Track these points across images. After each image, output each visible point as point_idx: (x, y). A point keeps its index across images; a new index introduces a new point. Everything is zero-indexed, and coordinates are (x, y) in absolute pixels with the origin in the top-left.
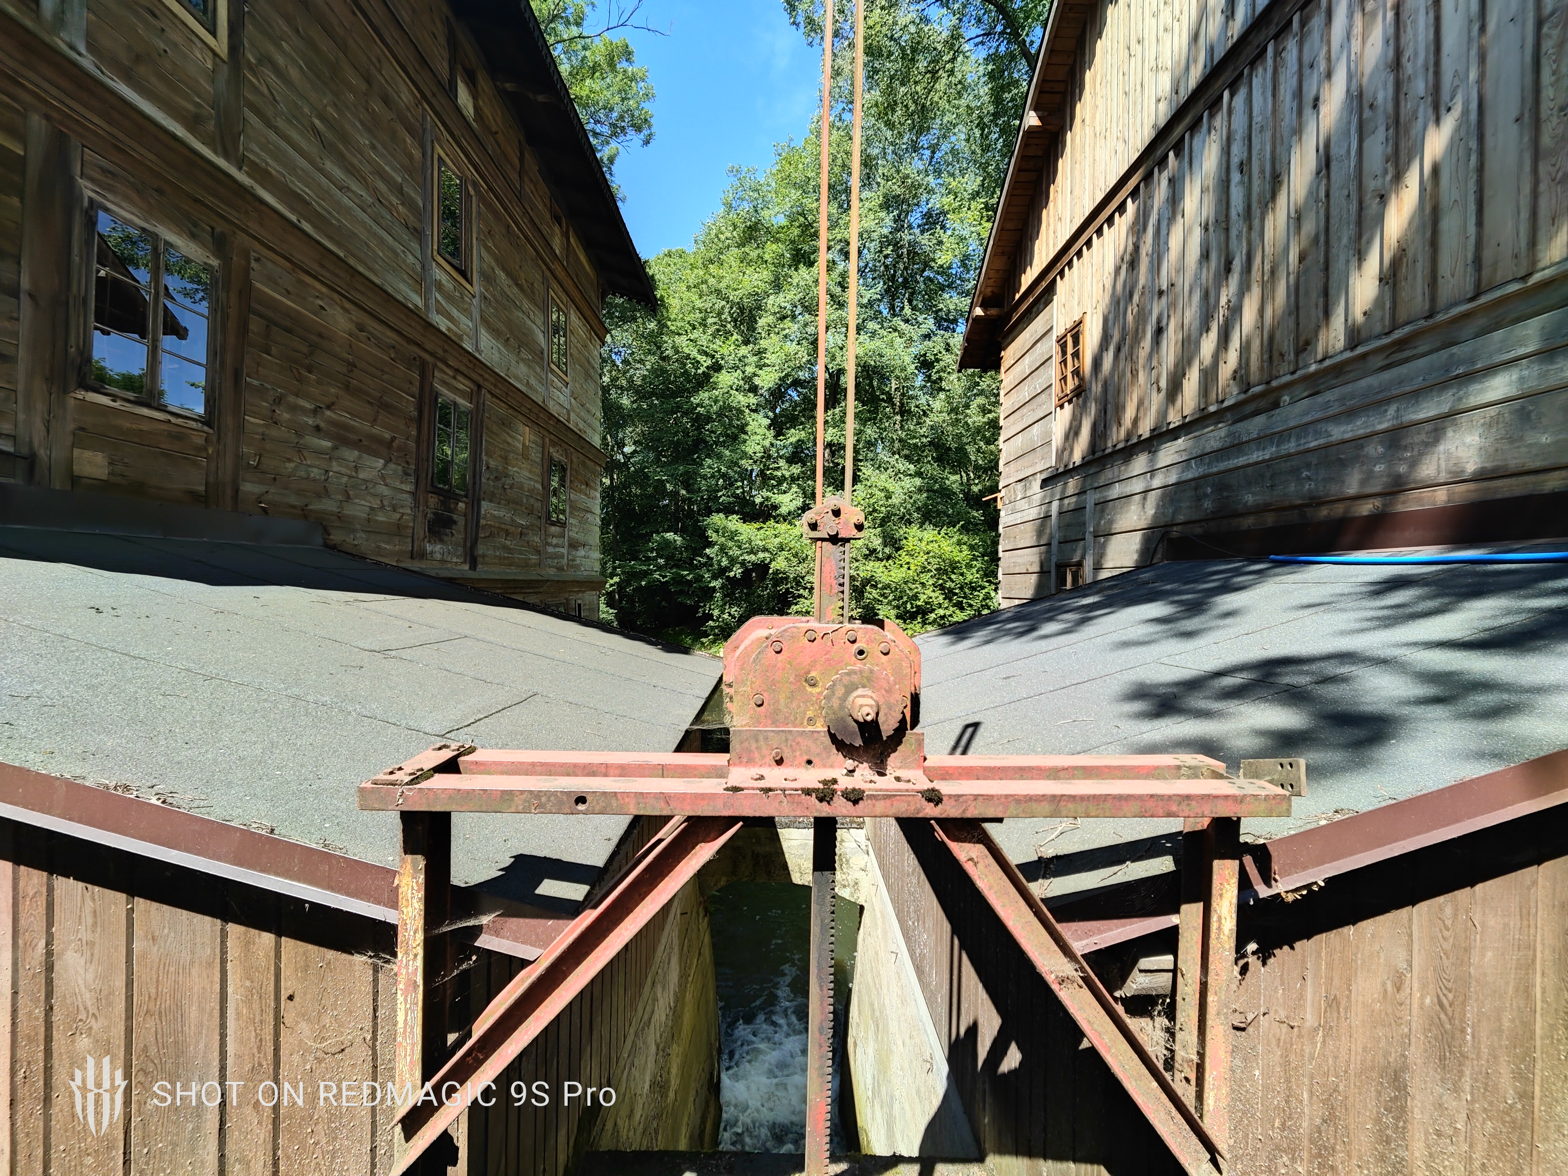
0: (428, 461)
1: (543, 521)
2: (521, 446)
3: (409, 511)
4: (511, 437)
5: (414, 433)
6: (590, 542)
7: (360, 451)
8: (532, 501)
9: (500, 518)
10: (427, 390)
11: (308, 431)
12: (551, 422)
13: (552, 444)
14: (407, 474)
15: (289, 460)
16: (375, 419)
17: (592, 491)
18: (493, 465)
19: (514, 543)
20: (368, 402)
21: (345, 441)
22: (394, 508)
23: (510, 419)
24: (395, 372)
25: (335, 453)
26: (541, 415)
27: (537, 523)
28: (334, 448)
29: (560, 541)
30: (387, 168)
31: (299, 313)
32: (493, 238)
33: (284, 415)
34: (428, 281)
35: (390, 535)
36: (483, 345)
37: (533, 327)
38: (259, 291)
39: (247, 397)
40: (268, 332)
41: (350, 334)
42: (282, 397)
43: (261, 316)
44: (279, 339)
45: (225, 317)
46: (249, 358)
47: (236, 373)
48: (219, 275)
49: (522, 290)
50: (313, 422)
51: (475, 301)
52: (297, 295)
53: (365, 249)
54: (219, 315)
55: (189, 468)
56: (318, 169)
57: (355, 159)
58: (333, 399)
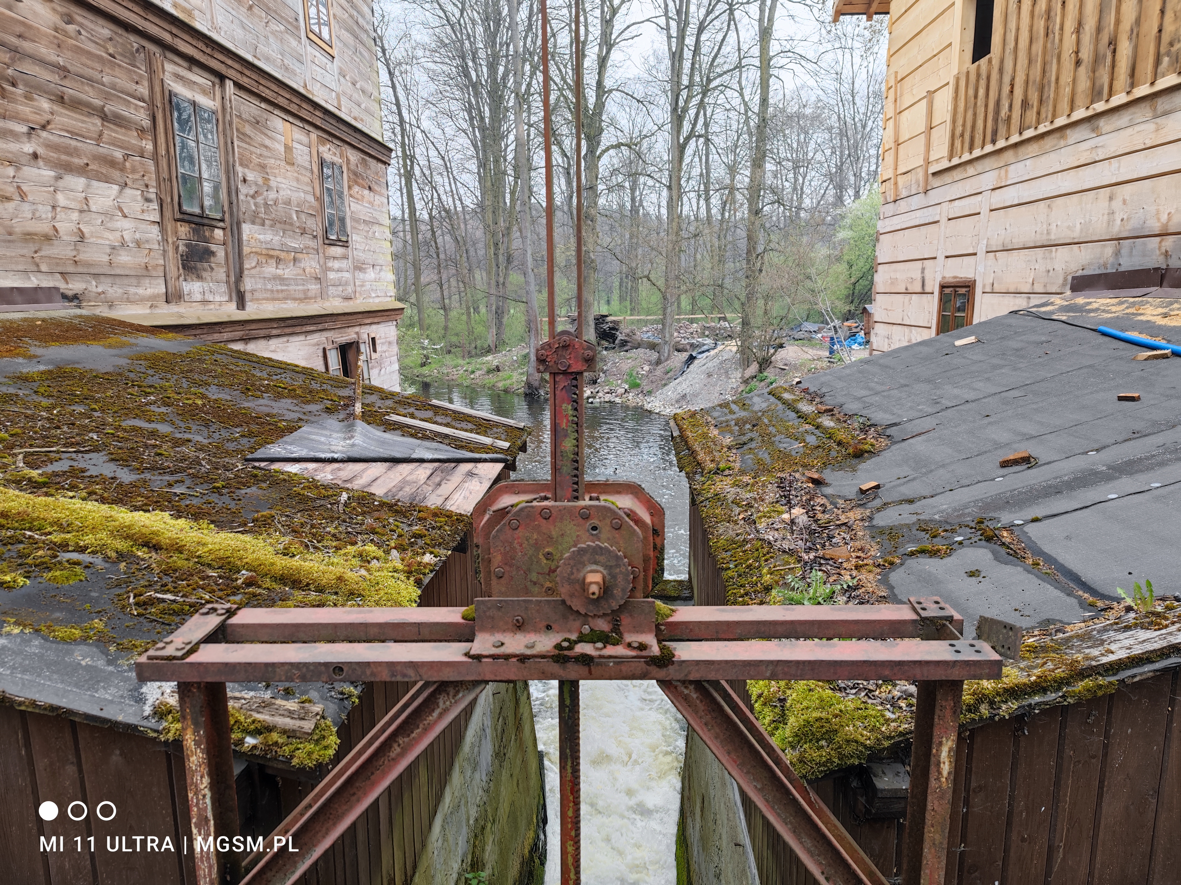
0: (170, 180)
1: (320, 241)
2: (282, 149)
3: (156, 246)
4: (269, 138)
5: (150, 147)
6: (380, 262)
7: (88, 178)
8: (303, 216)
9: (266, 243)
10: (157, 89)
11: (24, 160)
12: (318, 113)
13: (322, 141)
14: (148, 200)
15: (8, 199)
16: (100, 135)
17: (377, 197)
18: (250, 177)
19: (288, 272)
20: (90, 114)
21: (69, 168)
22: (138, 244)
23: (265, 115)
24: (117, 71)
25: (61, 184)
26: (304, 105)
27: (312, 244)
28: (59, 178)
29: (343, 264)
35: (139, 277)
36: (220, 20)
41: (56, 30)
50: (29, 148)
58: (47, 116)
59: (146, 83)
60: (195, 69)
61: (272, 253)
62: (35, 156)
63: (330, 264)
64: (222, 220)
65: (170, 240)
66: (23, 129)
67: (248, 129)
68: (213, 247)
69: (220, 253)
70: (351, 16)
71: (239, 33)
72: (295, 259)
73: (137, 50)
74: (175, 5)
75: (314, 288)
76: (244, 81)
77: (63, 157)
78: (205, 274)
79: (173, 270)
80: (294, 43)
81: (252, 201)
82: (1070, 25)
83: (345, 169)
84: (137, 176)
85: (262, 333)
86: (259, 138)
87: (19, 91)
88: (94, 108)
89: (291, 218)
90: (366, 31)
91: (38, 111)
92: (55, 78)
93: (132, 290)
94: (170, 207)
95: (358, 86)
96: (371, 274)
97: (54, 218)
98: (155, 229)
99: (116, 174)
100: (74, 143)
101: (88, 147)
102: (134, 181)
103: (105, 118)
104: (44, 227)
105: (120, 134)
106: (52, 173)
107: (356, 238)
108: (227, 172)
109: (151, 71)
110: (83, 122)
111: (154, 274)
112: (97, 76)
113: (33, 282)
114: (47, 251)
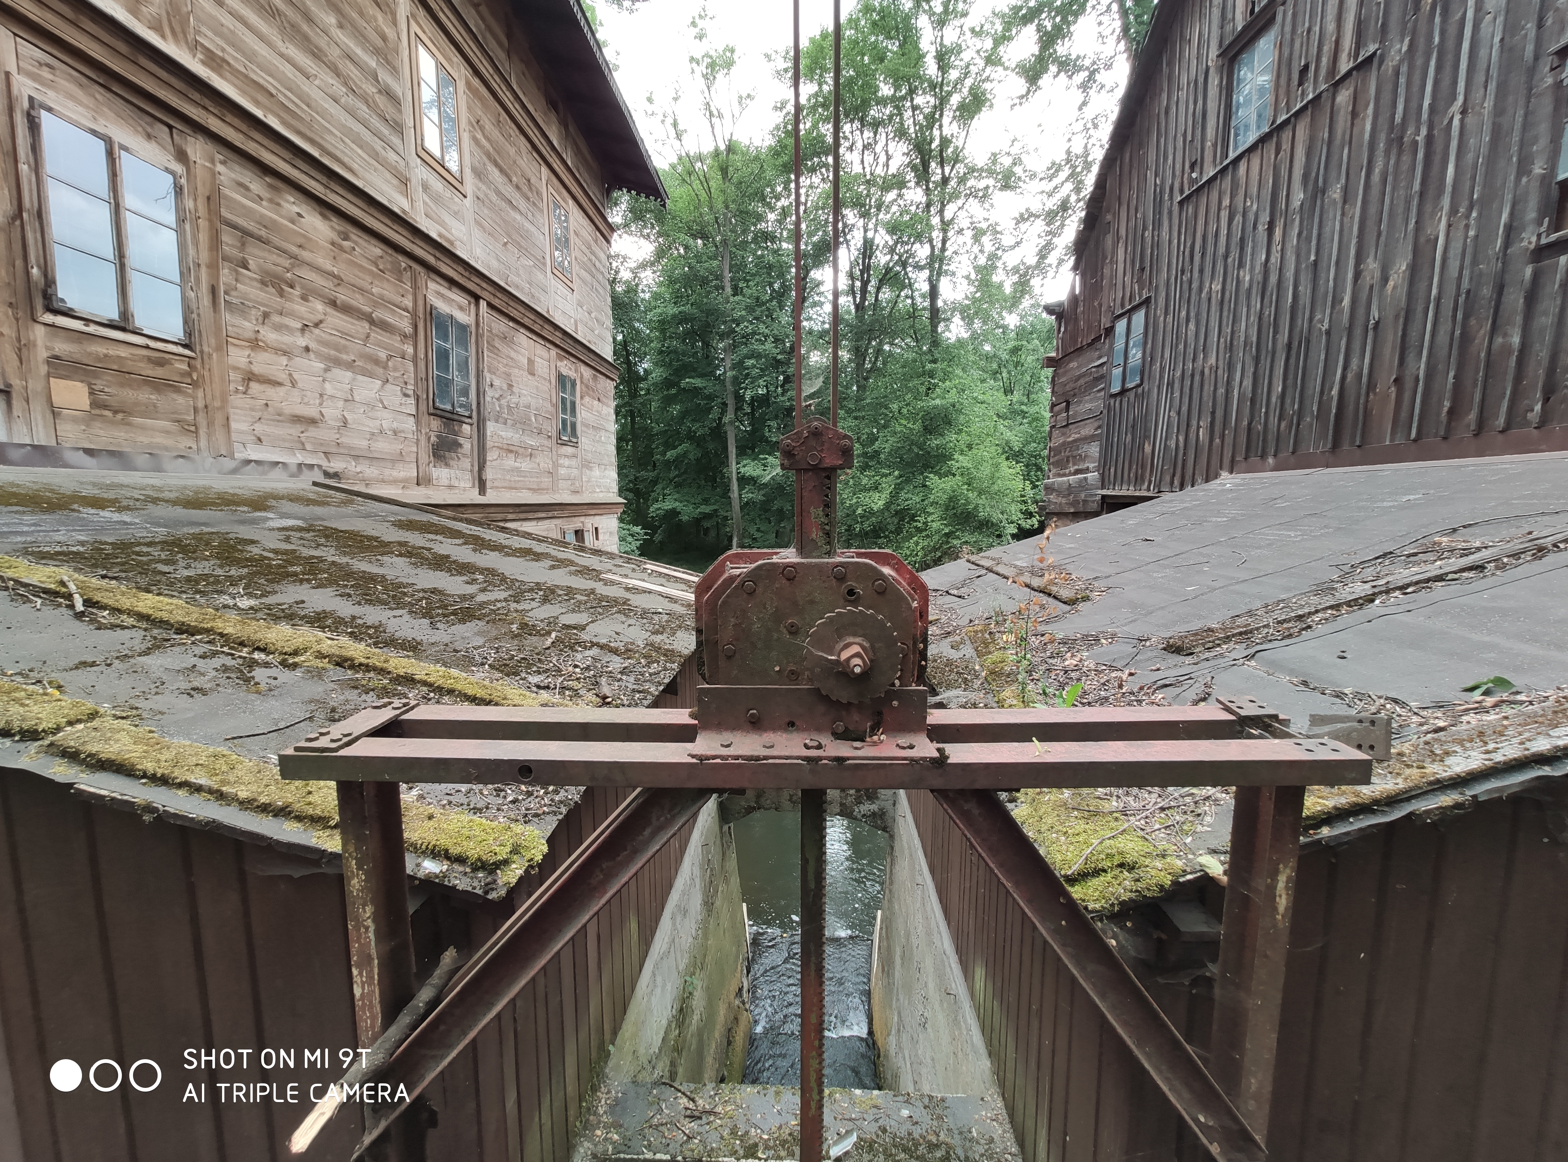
0: (427, 379)
1: (554, 441)
2: (526, 361)
3: (411, 436)
4: (516, 351)
5: (411, 350)
6: (605, 462)
7: (354, 372)
8: (540, 419)
9: (507, 439)
10: (421, 303)
11: (296, 352)
12: (557, 333)
13: (560, 358)
14: (406, 395)
15: (280, 384)
16: (368, 336)
17: (605, 407)
18: (497, 383)
19: (525, 465)
20: (359, 319)
21: (338, 363)
22: (395, 433)
23: (512, 332)
24: (386, 285)
25: (328, 375)
26: (546, 326)
27: (547, 443)
28: (327, 370)
29: (573, 462)
30: (359, 51)
31: (274, 222)
32: (482, 129)
33: (269, 335)
34: (414, 181)
35: (393, 461)
36: (478, 252)
37: (532, 229)
38: (227, 198)
39: (227, 317)
40: (243, 244)
41: (333, 244)
42: (266, 315)
43: (235, 227)
44: (256, 252)
45: (196, 228)
46: (226, 275)
47: (214, 291)
48: (183, 181)
49: (518, 187)
50: (302, 342)
51: (468, 202)
52: (271, 201)
53: (341, 146)
54: (188, 227)
55: (175, 396)
56: (282, 55)
57: (322, 42)
58: (321, 317)
59: (410, 297)
60: (455, 289)
61: (511, 448)
62: (307, 349)
64: (470, 417)
65: (423, 431)
66: (299, 326)
68: (461, 440)
69: (467, 446)
70: (591, 260)
71: (495, 264)
72: (531, 455)
73: (405, 269)
74: (440, 235)
75: (546, 481)
76: (496, 302)
77: (333, 352)
78: (452, 463)
79: (425, 456)
80: (540, 276)
81: (497, 403)
83: (578, 382)
84: (397, 374)
85: (499, 516)
86: (507, 350)
87: (297, 292)
88: (364, 314)
89: (530, 420)
90: (602, 273)
91: (313, 311)
92: (329, 284)
93: (387, 472)
94: (425, 402)
95: (593, 315)
96: (596, 472)
97: (321, 404)
98: (411, 421)
99: (379, 371)
100: (343, 342)
101: (356, 346)
102: (395, 378)
103: (372, 322)
104: (311, 411)
105: (384, 338)
106: (323, 366)
107: (584, 441)
108: (477, 377)
110: (353, 324)
111: (408, 459)
112: (368, 287)
113: (298, 457)
114: (312, 432)
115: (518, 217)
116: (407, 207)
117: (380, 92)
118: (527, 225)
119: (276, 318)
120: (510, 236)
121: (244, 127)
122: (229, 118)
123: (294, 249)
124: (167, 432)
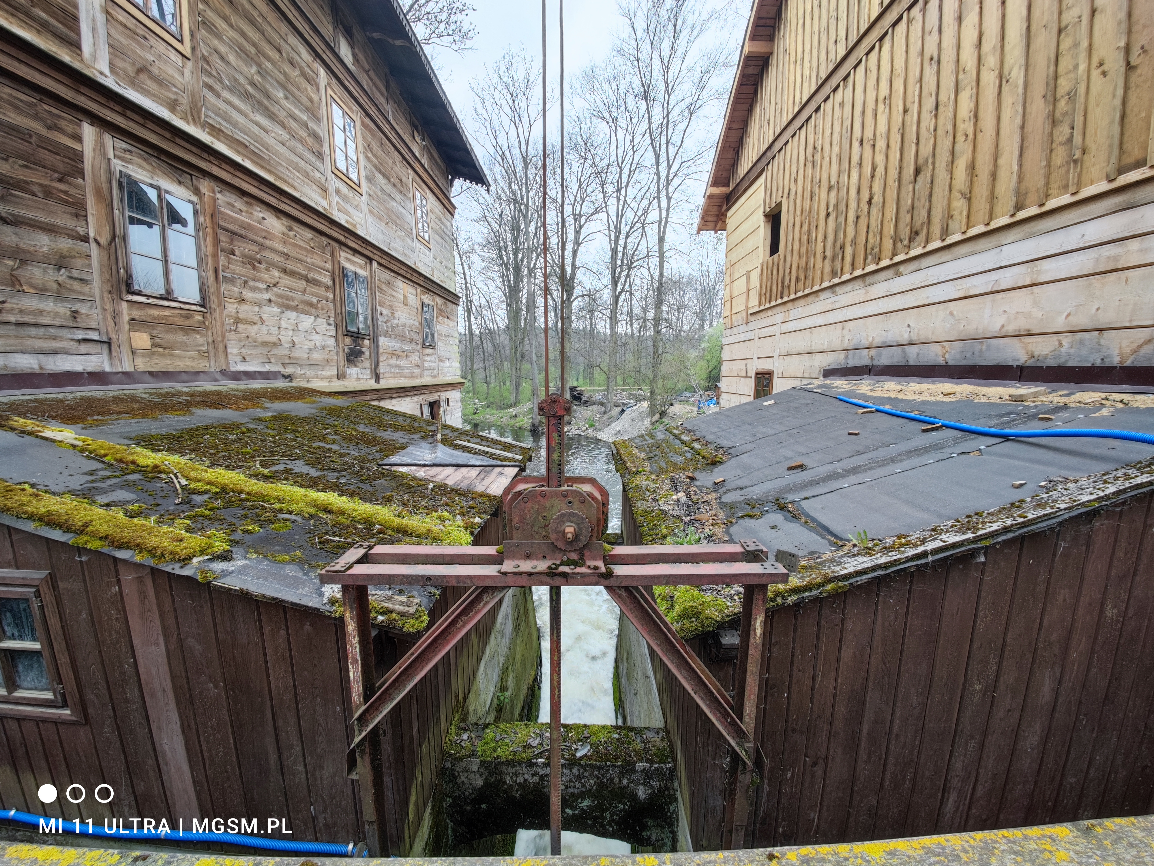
0: (342, 313)
1: (420, 346)
2: (401, 297)
3: (333, 349)
4: (395, 291)
5: (331, 296)
6: (453, 357)
7: (298, 313)
8: (412, 333)
9: (392, 347)
10: (336, 265)
11: (264, 303)
12: (422, 279)
13: (423, 293)
14: (329, 324)
15: (255, 323)
16: (305, 290)
17: (452, 322)
18: (385, 312)
19: (403, 363)
20: (300, 279)
21: (288, 307)
22: (323, 348)
23: (394, 280)
24: (315, 256)
25: (283, 315)
26: (414, 274)
27: (416, 347)
28: (282, 312)
29: (433, 358)
30: (297, 112)
31: (249, 225)
32: (371, 150)
33: (248, 295)
34: (330, 189)
35: (323, 365)
36: (371, 230)
37: (404, 211)
38: (223, 213)
39: (223, 285)
40: (232, 240)
41: (283, 234)
42: (245, 283)
43: (226, 230)
44: (240, 244)
45: (205, 234)
46: (222, 259)
47: (216, 270)
48: (198, 206)
49: (394, 185)
50: (266, 296)
51: (363, 198)
52: (247, 212)
53: (287, 172)
54: (201, 233)
55: (196, 336)
56: (252, 121)
57: (275, 109)
58: (277, 280)
59: (330, 263)
60: (356, 255)
61: (394, 352)
63: (425, 358)
64: (368, 335)
65: (340, 346)
66: (265, 286)
67: (384, 287)
68: (363, 350)
69: (367, 352)
70: (441, 228)
71: (381, 236)
72: (407, 356)
73: (327, 246)
74: (347, 222)
75: (416, 371)
76: (383, 262)
77: (285, 302)
78: (358, 364)
79: (342, 361)
80: (410, 242)
81: (385, 325)
82: (820, 238)
83: (435, 308)
84: (324, 312)
85: (388, 396)
86: (390, 291)
87: (263, 266)
88: (303, 276)
89: (405, 334)
90: (448, 235)
91: (272, 277)
92: (282, 259)
93: (319, 372)
94: (341, 328)
95: (443, 264)
96: (447, 364)
97: (279, 334)
98: (333, 340)
99: (313, 311)
100: (291, 294)
101: (299, 296)
102: (323, 314)
103: (307, 280)
104: (273, 339)
105: (315, 289)
106: (279, 310)
107: (439, 344)
108: (372, 309)
109: (333, 256)
110: (297, 283)
111: (331, 364)
112: (304, 258)
113: (267, 368)
114: (275, 351)
115: (395, 204)
116: (327, 206)
117: (309, 135)
118: (401, 209)
119: (251, 283)
120: (390, 218)
121: (232, 170)
122: (224, 166)
123: (261, 240)
124: (193, 358)
